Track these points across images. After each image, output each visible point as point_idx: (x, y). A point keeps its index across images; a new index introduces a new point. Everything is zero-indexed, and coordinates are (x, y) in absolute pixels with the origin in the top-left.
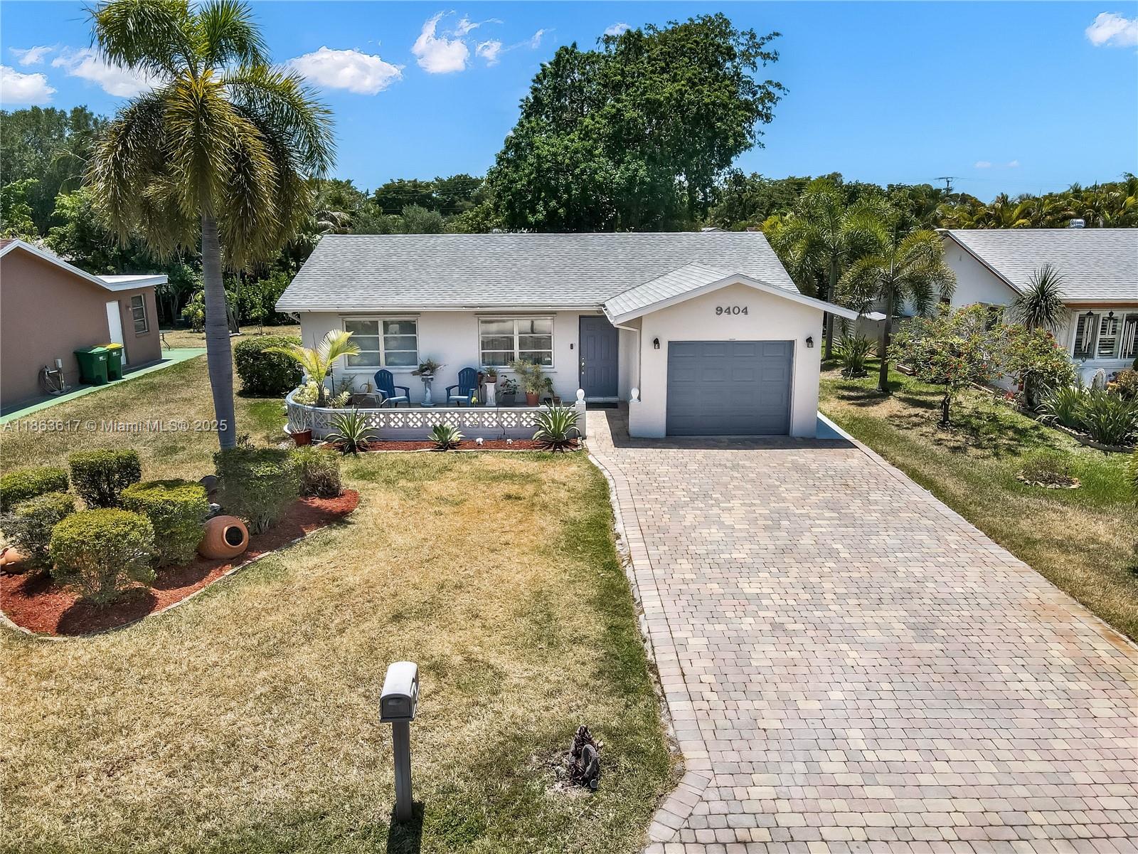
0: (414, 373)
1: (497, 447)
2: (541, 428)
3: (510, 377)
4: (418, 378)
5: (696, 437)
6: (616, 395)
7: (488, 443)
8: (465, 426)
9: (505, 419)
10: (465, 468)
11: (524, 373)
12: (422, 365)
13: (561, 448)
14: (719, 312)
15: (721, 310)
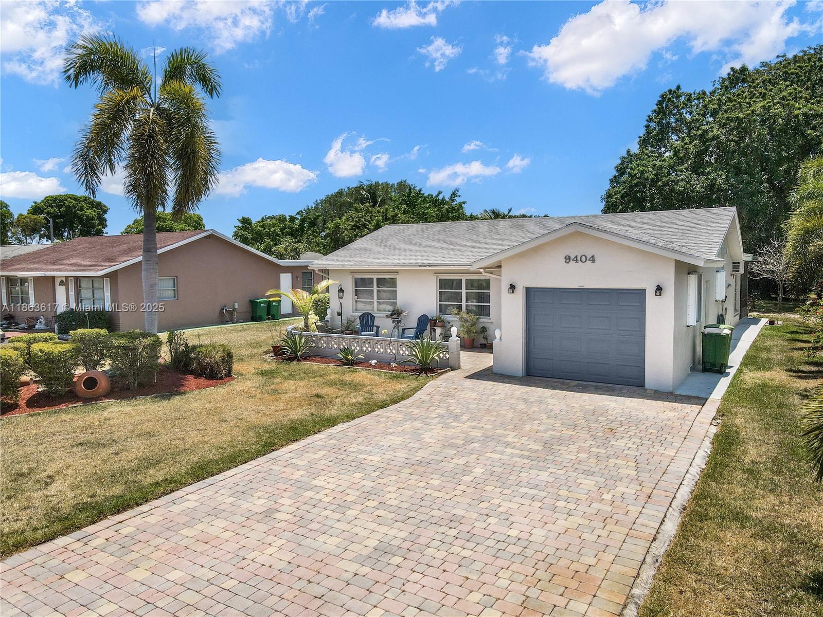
0: (387, 317)
12: (393, 311)
14: (568, 261)
15: (570, 258)
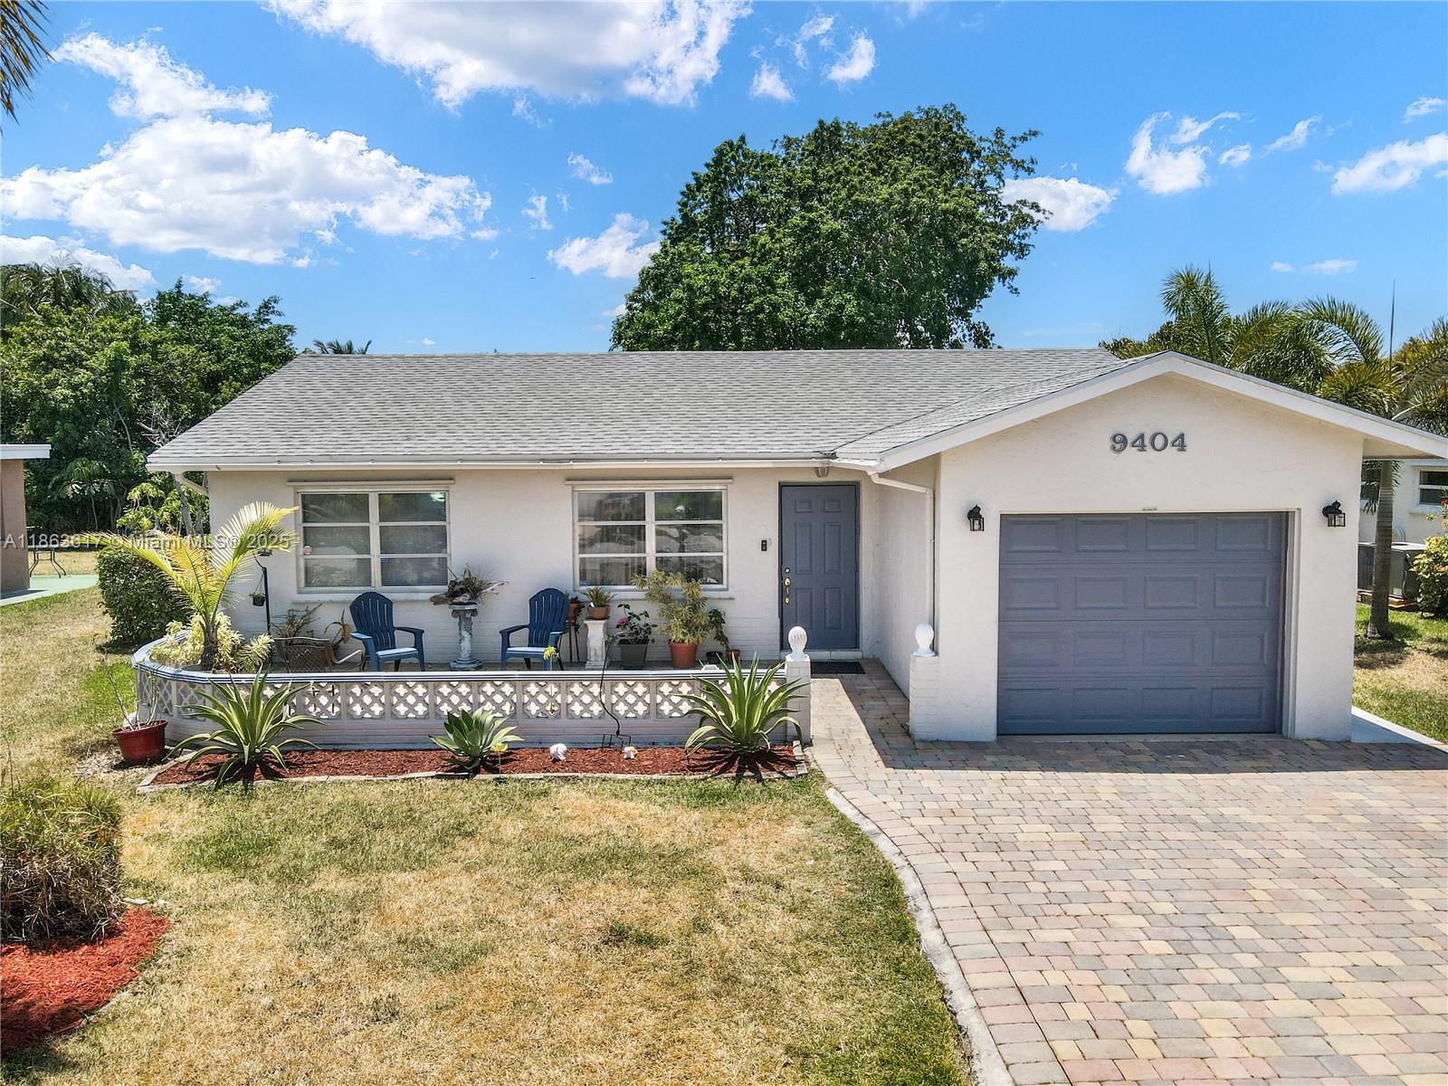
0: (436, 601)
1: (600, 765)
2: (704, 719)
3: (637, 609)
4: (445, 610)
5: (1067, 739)
6: (855, 645)
7: (580, 756)
8: (526, 714)
9: (622, 698)
10: (511, 828)
11: (666, 599)
12: (454, 583)
13: (756, 770)
14: (1118, 446)
15: (1124, 441)
